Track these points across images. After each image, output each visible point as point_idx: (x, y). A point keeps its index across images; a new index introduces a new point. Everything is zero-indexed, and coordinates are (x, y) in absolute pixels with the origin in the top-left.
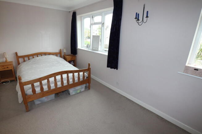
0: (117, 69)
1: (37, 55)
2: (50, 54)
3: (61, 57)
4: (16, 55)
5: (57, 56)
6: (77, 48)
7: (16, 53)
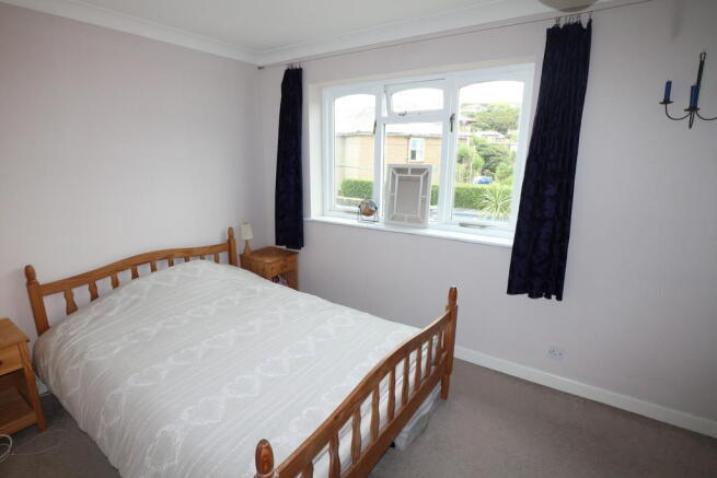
0: (559, 298)
1: (133, 265)
2: (188, 254)
3: (231, 262)
4: (25, 280)
5: (217, 261)
6: (305, 219)
7: (29, 273)
